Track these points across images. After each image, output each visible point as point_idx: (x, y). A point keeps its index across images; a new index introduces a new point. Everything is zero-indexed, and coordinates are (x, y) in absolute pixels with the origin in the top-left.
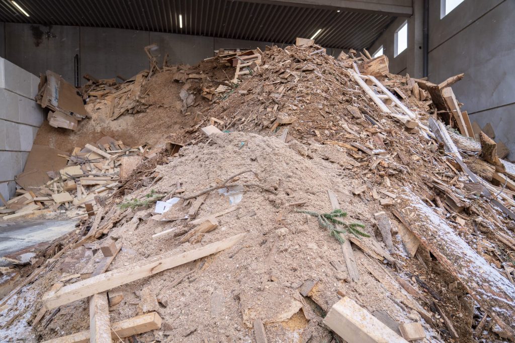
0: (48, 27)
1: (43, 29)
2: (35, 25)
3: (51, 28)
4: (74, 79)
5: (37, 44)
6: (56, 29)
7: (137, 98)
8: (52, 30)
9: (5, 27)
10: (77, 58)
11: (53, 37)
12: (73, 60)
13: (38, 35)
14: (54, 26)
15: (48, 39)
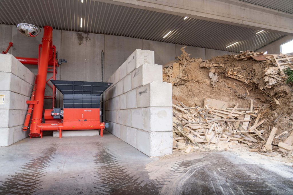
0: (87, 34)
1: (84, 35)
2: (79, 33)
3: (88, 35)
4: (100, 65)
5: (80, 44)
6: (91, 35)
7: (181, 77)
8: (89, 36)
9: (61, 33)
10: (103, 53)
11: (90, 40)
12: (101, 54)
13: (80, 38)
14: (90, 34)
15: (87, 41)
